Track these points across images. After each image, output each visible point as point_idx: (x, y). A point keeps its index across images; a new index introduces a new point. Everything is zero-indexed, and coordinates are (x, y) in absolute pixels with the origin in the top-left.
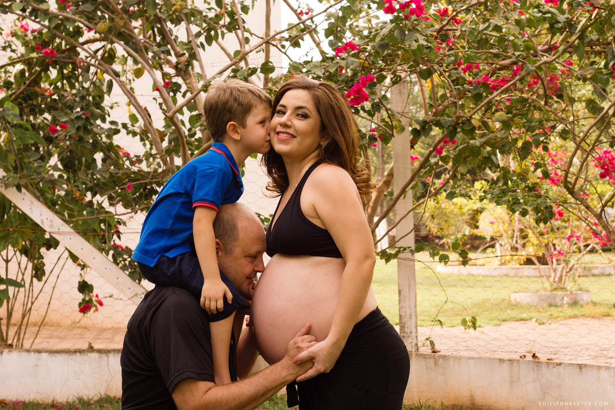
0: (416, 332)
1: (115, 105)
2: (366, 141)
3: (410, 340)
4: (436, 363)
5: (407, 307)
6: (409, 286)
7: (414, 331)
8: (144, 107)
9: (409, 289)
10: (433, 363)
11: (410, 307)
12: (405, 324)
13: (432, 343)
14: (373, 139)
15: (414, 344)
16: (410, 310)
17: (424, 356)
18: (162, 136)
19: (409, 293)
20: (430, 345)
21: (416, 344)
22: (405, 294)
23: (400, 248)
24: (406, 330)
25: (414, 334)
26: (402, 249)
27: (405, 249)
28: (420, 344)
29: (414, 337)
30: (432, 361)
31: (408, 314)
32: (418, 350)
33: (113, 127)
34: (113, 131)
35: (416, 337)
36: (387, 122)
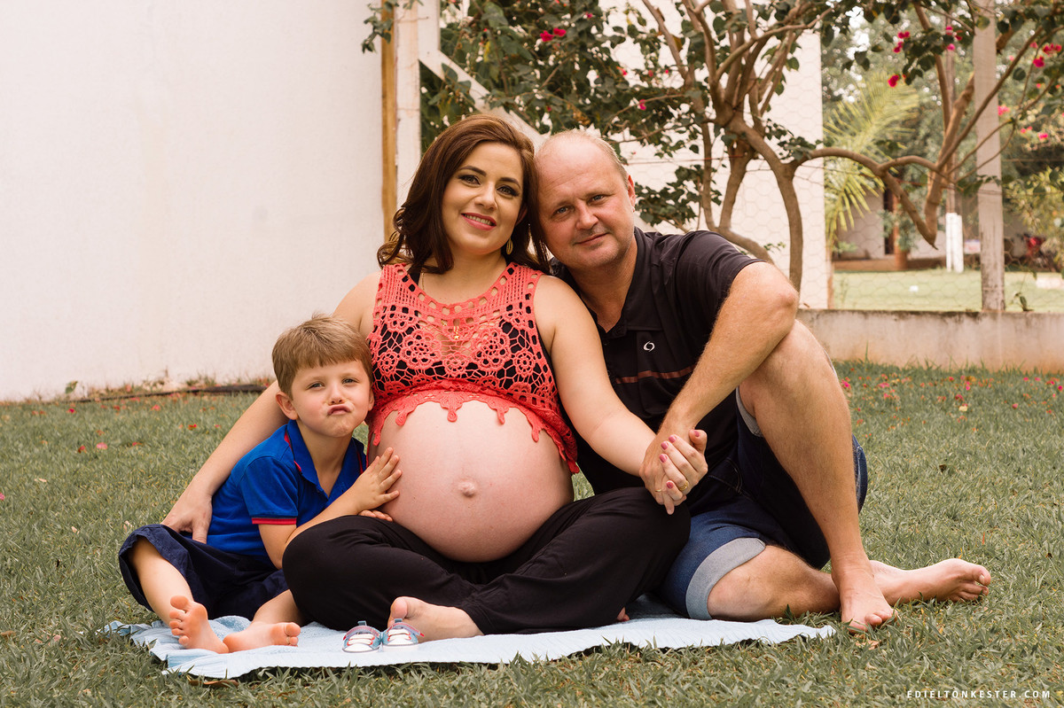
0: (1003, 286)
1: (613, 11)
2: (940, 42)
3: (995, 296)
4: (1028, 324)
5: (991, 254)
6: (994, 228)
7: (1000, 283)
8: (656, 8)
9: (994, 231)
10: (1025, 324)
11: (995, 254)
12: (988, 275)
13: (1023, 300)
14: (948, 39)
15: (1000, 301)
16: (995, 257)
17: (1013, 316)
18: (680, 43)
19: (994, 236)
20: (1020, 303)
21: (1003, 301)
22: (988, 238)
23: (982, 177)
24: (990, 283)
25: (1000, 288)
26: (985, 179)
27: (989, 180)
28: (1007, 302)
29: (1000, 293)
30: (1023, 322)
31: (992, 262)
32: (1004, 307)
33: (618, 34)
34: (618, 39)
35: (1003, 292)
36: (967, 19)
